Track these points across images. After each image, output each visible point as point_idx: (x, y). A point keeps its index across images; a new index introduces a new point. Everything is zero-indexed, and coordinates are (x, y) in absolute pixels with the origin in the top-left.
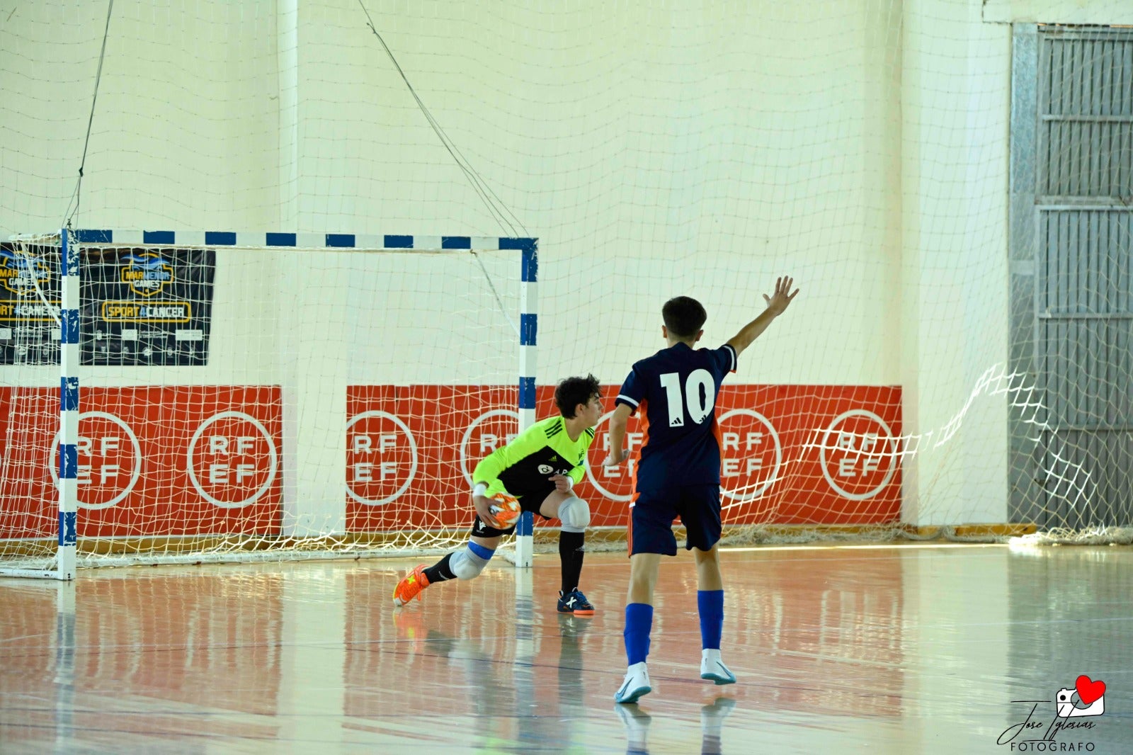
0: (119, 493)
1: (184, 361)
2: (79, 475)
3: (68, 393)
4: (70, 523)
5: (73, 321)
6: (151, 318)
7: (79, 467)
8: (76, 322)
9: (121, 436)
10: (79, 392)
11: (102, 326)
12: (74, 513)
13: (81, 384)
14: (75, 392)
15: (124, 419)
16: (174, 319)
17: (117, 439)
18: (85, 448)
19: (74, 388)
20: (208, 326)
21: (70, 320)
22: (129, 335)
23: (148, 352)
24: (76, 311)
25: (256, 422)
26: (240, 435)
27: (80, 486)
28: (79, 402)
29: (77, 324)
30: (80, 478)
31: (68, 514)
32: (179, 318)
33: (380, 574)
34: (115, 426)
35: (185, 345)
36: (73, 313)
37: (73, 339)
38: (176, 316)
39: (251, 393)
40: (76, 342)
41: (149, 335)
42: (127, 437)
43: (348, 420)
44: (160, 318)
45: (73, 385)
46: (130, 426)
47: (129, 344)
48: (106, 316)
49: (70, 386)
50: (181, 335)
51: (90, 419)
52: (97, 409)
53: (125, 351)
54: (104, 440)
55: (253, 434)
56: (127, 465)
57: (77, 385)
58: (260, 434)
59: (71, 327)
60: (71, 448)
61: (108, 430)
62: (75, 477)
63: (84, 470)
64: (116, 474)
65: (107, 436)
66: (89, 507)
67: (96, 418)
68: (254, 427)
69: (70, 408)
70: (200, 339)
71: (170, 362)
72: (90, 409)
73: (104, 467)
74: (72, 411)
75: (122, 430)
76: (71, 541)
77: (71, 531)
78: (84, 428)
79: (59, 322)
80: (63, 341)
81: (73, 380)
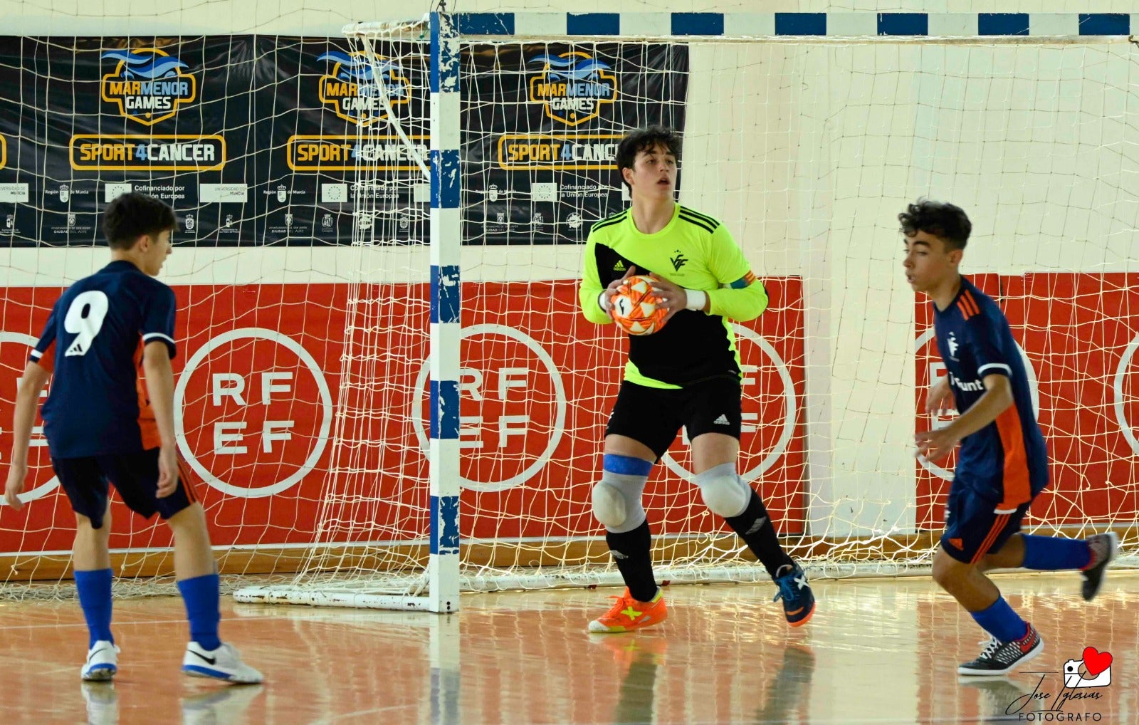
0: (532, 463)
2: (463, 432)
3: (443, 293)
4: (449, 516)
5: (449, 170)
6: (580, 163)
7: (463, 420)
8: (454, 172)
9: (532, 366)
10: (461, 291)
11: (498, 179)
12: (455, 499)
13: (464, 278)
14: (453, 290)
15: (536, 337)
17: (525, 372)
18: (472, 388)
19: (452, 284)
21: (444, 169)
22: (543, 192)
23: (575, 221)
24: (455, 152)
25: (758, 340)
27: (464, 452)
28: (461, 309)
29: (457, 175)
30: (464, 439)
31: (446, 499)
34: (522, 349)
36: (449, 156)
37: (449, 201)
40: (455, 205)
41: (576, 192)
42: (542, 368)
43: (918, 335)
44: (597, 163)
45: (451, 279)
46: (548, 349)
47: (544, 208)
48: (504, 160)
51: (479, 337)
52: (491, 320)
53: (536, 220)
54: (503, 373)
55: (755, 361)
56: (542, 416)
57: (457, 279)
58: (768, 361)
59: (446, 180)
60: (448, 388)
61: (510, 355)
63: (470, 424)
64: (523, 432)
65: (509, 366)
66: (478, 487)
67: (489, 336)
68: (756, 349)
69: (445, 320)
72: (479, 321)
73: (504, 420)
74: (450, 325)
75: (533, 355)
76: (452, 546)
77: (450, 530)
78: (470, 352)
79: (426, 171)
80: (433, 203)
81: (451, 271)
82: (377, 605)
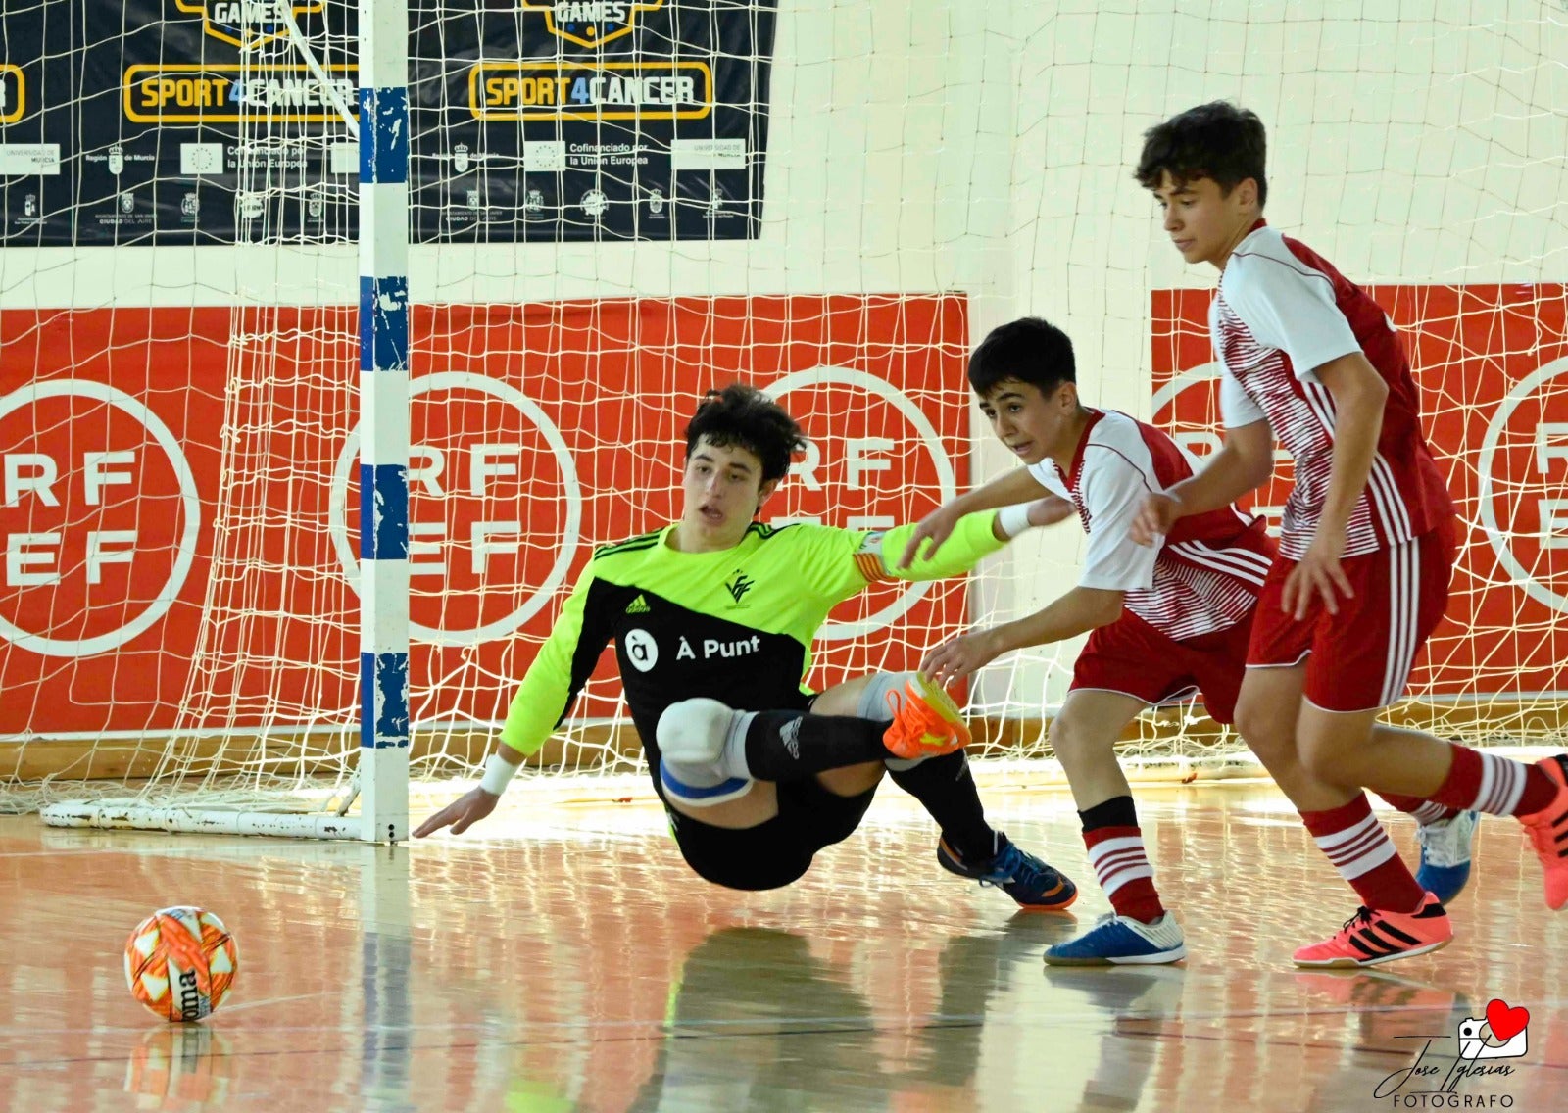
0: (527, 596)
1: (693, 227)
2: (414, 548)
3: (380, 321)
4: (392, 685)
5: (390, 121)
6: (606, 108)
7: (415, 528)
8: (397, 123)
9: (528, 440)
10: (410, 318)
11: (467, 137)
12: (402, 657)
13: (417, 296)
14: (398, 317)
15: (531, 390)
16: (669, 108)
17: (515, 449)
18: (429, 477)
19: (395, 306)
20: (763, 124)
21: (381, 119)
22: (544, 156)
23: (595, 203)
24: (400, 93)
25: (896, 397)
26: (857, 433)
27: (417, 581)
28: (410, 351)
29: (403, 127)
30: (420, 559)
31: (386, 658)
32: (681, 107)
33: (1248, 821)
34: (512, 412)
35: (694, 181)
36: (390, 98)
37: (390, 171)
38: (673, 102)
39: (884, 312)
40: (399, 178)
41: (597, 155)
42: (544, 443)
43: (1156, 387)
44: (631, 109)
45: (393, 299)
46: (550, 411)
47: (543, 181)
48: (478, 105)
49: (387, 303)
50: (685, 155)
51: (439, 395)
52: (459, 365)
53: (534, 202)
54: (478, 452)
55: (894, 431)
56: (545, 518)
57: (403, 299)
58: (912, 431)
59: (385, 136)
60: (389, 476)
61: (492, 425)
62: (402, 555)
63: (425, 536)
64: (512, 548)
65: (492, 439)
66: (439, 639)
67: (457, 392)
68: (894, 413)
69: (385, 365)
70: (737, 164)
71: (655, 230)
72: (440, 366)
73: (479, 529)
74: (391, 373)
75: (528, 423)
76: (396, 734)
77: (394, 706)
78: (428, 420)
79: (352, 123)
80: (364, 176)
81: (394, 286)
82: (273, 831)
